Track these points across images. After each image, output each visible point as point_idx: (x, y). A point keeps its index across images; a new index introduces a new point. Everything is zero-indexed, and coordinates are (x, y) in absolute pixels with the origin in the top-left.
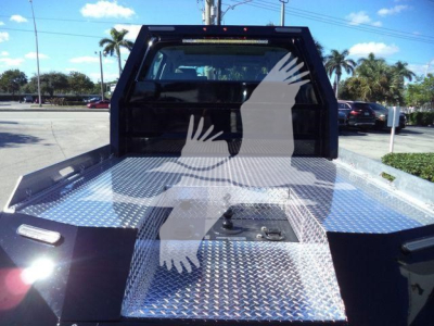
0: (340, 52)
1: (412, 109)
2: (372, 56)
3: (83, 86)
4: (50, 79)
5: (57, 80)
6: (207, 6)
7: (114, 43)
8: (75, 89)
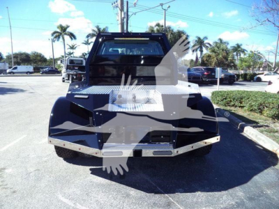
0: (202, 38)
1: (242, 72)
2: (221, 40)
3: (40, 61)
4: (19, 56)
5: (23, 57)
6: (119, 12)
7: (61, 34)
8: (35, 63)
